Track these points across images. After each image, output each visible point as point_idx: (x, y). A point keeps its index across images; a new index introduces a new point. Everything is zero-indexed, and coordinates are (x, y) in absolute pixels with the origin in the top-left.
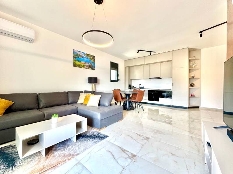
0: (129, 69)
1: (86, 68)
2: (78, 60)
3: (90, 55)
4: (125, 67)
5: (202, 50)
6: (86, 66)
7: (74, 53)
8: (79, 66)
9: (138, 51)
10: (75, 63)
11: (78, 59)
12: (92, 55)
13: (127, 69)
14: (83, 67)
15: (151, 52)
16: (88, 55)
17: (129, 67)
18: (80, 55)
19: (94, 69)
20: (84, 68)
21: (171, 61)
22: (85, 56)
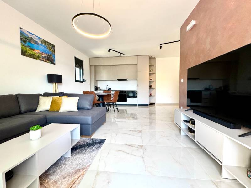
0: (95, 68)
1: (43, 61)
2: (29, 46)
3: (47, 42)
4: (91, 66)
5: (157, 59)
6: (42, 57)
7: (22, 33)
8: (32, 56)
9: (109, 50)
10: (24, 50)
11: (30, 44)
12: (51, 43)
13: (93, 68)
14: (38, 58)
15: (120, 53)
16: (45, 42)
17: (95, 66)
18: (32, 39)
19: (55, 64)
20: (40, 60)
21: (137, 64)
22: (41, 43)
